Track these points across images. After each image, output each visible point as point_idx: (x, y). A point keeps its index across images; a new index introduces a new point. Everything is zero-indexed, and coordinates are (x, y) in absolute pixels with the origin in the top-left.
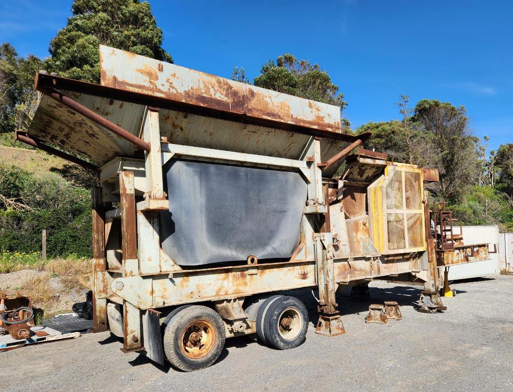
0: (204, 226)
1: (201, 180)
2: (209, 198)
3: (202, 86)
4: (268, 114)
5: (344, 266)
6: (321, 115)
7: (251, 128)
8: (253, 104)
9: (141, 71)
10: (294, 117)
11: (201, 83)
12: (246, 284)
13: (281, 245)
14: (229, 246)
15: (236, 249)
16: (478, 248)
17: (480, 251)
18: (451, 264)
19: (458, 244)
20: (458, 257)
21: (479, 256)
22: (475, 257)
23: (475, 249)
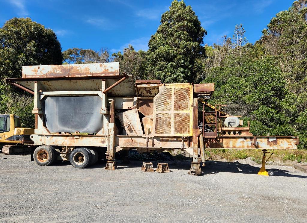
0: (57, 120)
1: (56, 103)
2: (60, 109)
3: (52, 70)
4: (79, 74)
5: (129, 140)
6: (106, 68)
7: (74, 81)
8: (72, 71)
9: (33, 71)
10: (92, 73)
11: (52, 69)
12: (74, 142)
13: (90, 128)
14: (68, 127)
15: (71, 128)
16: (275, 139)
17: (279, 141)
18: (233, 148)
19: (243, 134)
20: (243, 144)
21: (277, 145)
22: (271, 146)
23: (271, 140)
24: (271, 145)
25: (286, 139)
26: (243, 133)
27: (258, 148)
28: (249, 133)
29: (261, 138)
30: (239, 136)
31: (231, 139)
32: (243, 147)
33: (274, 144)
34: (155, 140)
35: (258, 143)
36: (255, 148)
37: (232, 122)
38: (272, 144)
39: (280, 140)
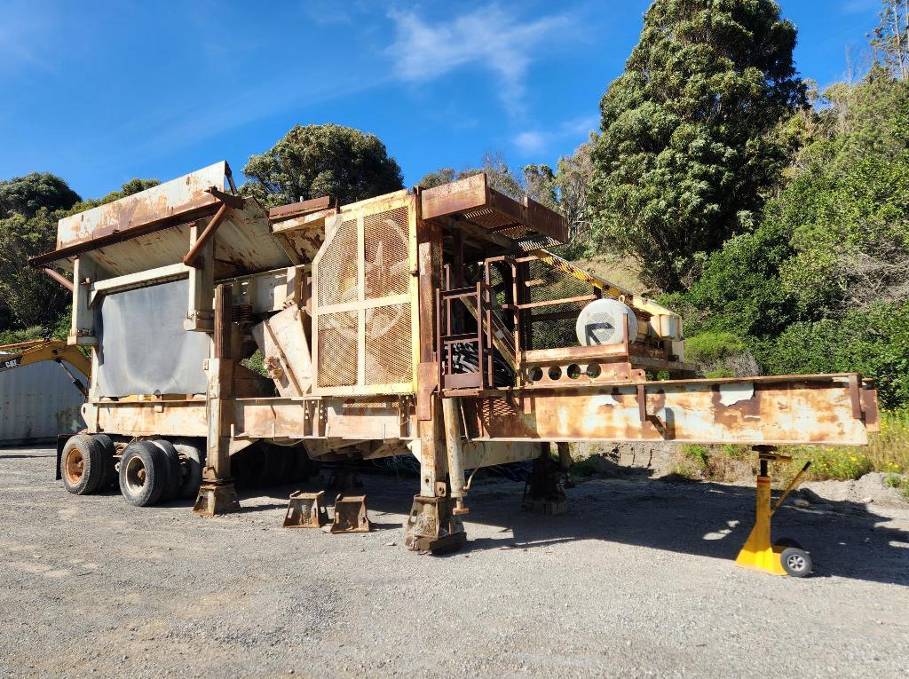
0: (125, 358)
1: (121, 310)
5: (266, 412)
6: (199, 188)
7: (142, 239)
12: (153, 423)
13: (181, 378)
16: (747, 394)
17: (771, 404)
18: (569, 436)
19: (609, 375)
20: (610, 418)
21: (760, 424)
22: (730, 427)
23: (729, 397)
24: (730, 423)
25: (804, 391)
26: (606, 371)
27: (673, 437)
28: (631, 371)
29: (682, 388)
30: (594, 382)
31: (563, 399)
32: (610, 431)
33: (749, 420)
34: (331, 410)
35: (669, 413)
36: (662, 439)
37: (601, 326)
38: (734, 419)
39: (771, 398)
